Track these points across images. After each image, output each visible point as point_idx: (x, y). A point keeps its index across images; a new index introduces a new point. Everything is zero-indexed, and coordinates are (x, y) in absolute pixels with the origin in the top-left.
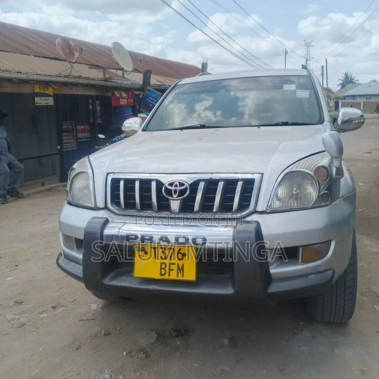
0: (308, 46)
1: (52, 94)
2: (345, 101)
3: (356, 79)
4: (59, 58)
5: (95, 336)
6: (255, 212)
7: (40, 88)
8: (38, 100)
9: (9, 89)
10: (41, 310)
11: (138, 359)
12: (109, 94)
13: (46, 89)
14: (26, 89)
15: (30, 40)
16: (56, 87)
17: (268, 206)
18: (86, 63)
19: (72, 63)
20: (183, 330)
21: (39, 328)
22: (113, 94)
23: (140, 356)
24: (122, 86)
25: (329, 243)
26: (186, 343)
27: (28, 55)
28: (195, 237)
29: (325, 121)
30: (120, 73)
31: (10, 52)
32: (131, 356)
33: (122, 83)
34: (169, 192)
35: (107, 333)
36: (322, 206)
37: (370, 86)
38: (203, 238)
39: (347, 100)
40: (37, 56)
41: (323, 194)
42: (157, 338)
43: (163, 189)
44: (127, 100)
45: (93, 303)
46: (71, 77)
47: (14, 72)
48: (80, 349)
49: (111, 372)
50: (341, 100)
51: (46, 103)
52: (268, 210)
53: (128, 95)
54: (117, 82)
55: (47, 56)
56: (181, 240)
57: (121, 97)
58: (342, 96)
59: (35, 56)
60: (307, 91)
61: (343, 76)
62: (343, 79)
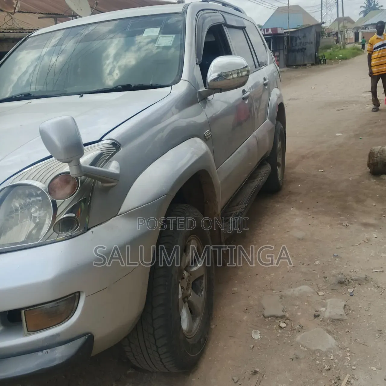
2: (365, 30)
3: (380, 5)
18: (42, 12)
25: (75, 296)
29: (181, 81)
39: (368, 29)
41: (63, 219)
50: (362, 30)
58: (363, 25)
60: (172, 36)
61: (366, 3)
62: (365, 5)
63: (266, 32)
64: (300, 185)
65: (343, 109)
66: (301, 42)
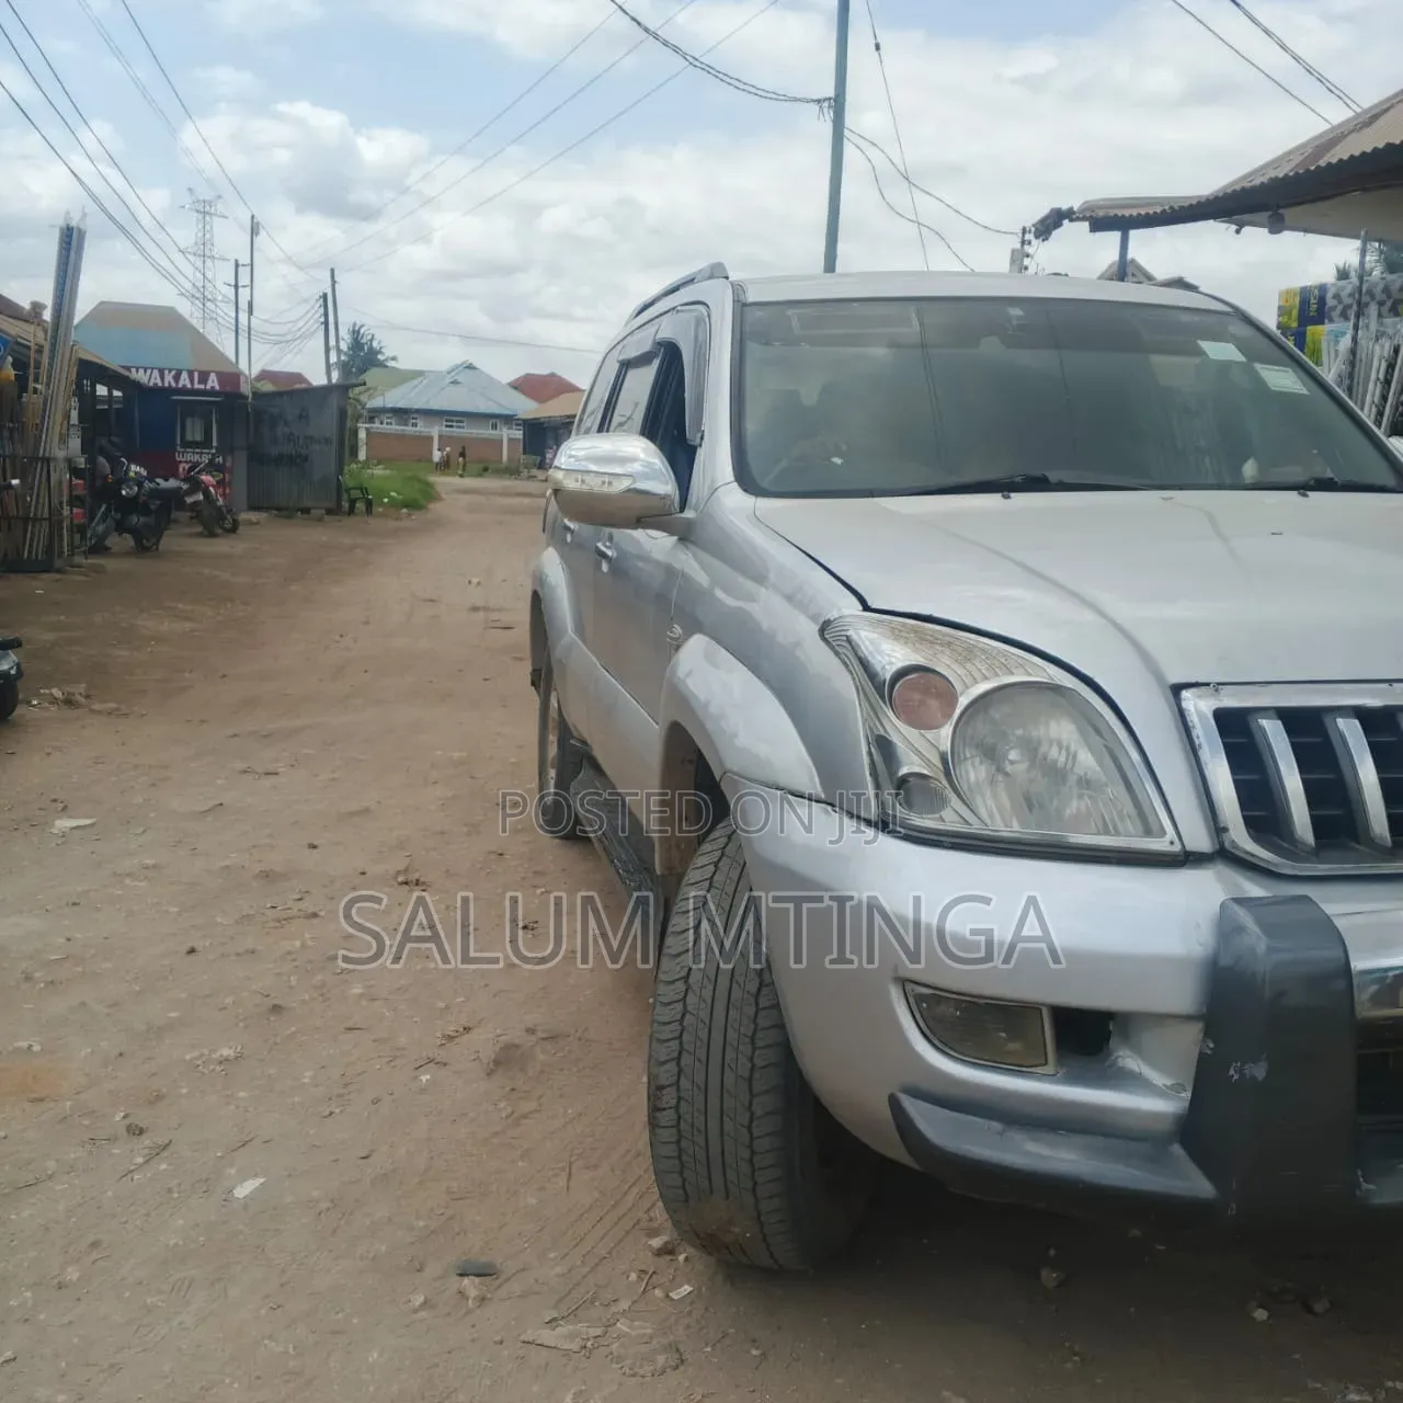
0: (205, 213)
37: (455, 382)
39: (382, 423)
63: (199, 383)
66: (291, 434)
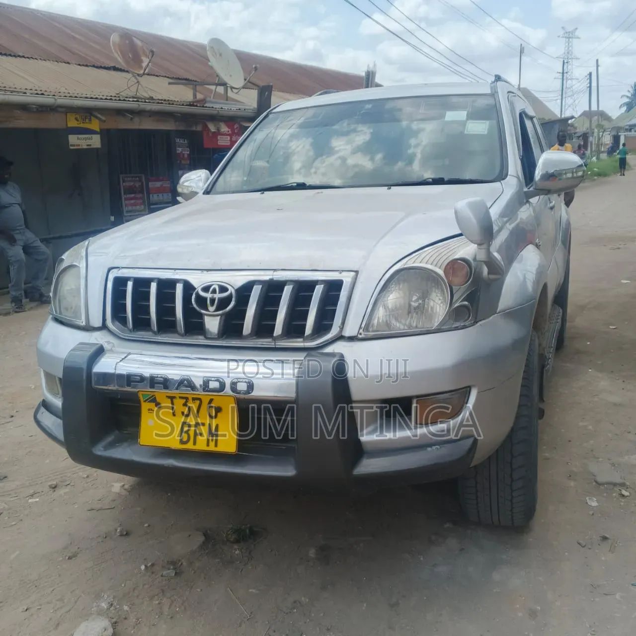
0: (569, 38)
1: (98, 129)
2: (630, 133)
4: (120, 67)
5: (106, 538)
6: (340, 338)
7: (76, 119)
8: (73, 139)
9: (24, 122)
10: (33, 491)
11: (162, 578)
12: (199, 128)
13: (87, 120)
14: (53, 122)
15: (74, 38)
16: (104, 118)
17: (360, 328)
18: (167, 76)
19: (138, 75)
20: (248, 531)
21: (22, 520)
22: (206, 127)
23: (165, 573)
24: (222, 113)
25: (466, 391)
26: (250, 553)
27: (68, 63)
28: (235, 380)
29: (508, 176)
30: (221, 89)
31: (36, 59)
32: (153, 573)
33: (222, 108)
34: (202, 301)
35: (125, 533)
36: (457, 329)
38: (249, 383)
40: (83, 65)
41: (458, 307)
42: (204, 543)
43: (194, 297)
44: (231, 138)
45: (117, 481)
46: (131, 100)
47: (31, 94)
48: (74, 559)
49: (113, 599)
50: (624, 132)
51: (88, 145)
52: (361, 334)
53: (233, 130)
54: (213, 108)
55: (99, 64)
56: (214, 385)
57: (218, 133)
58: (627, 125)
59: (79, 65)
60: (486, 123)
61: (630, 90)
62: (629, 95)
64: (589, 343)
65: (619, 248)
